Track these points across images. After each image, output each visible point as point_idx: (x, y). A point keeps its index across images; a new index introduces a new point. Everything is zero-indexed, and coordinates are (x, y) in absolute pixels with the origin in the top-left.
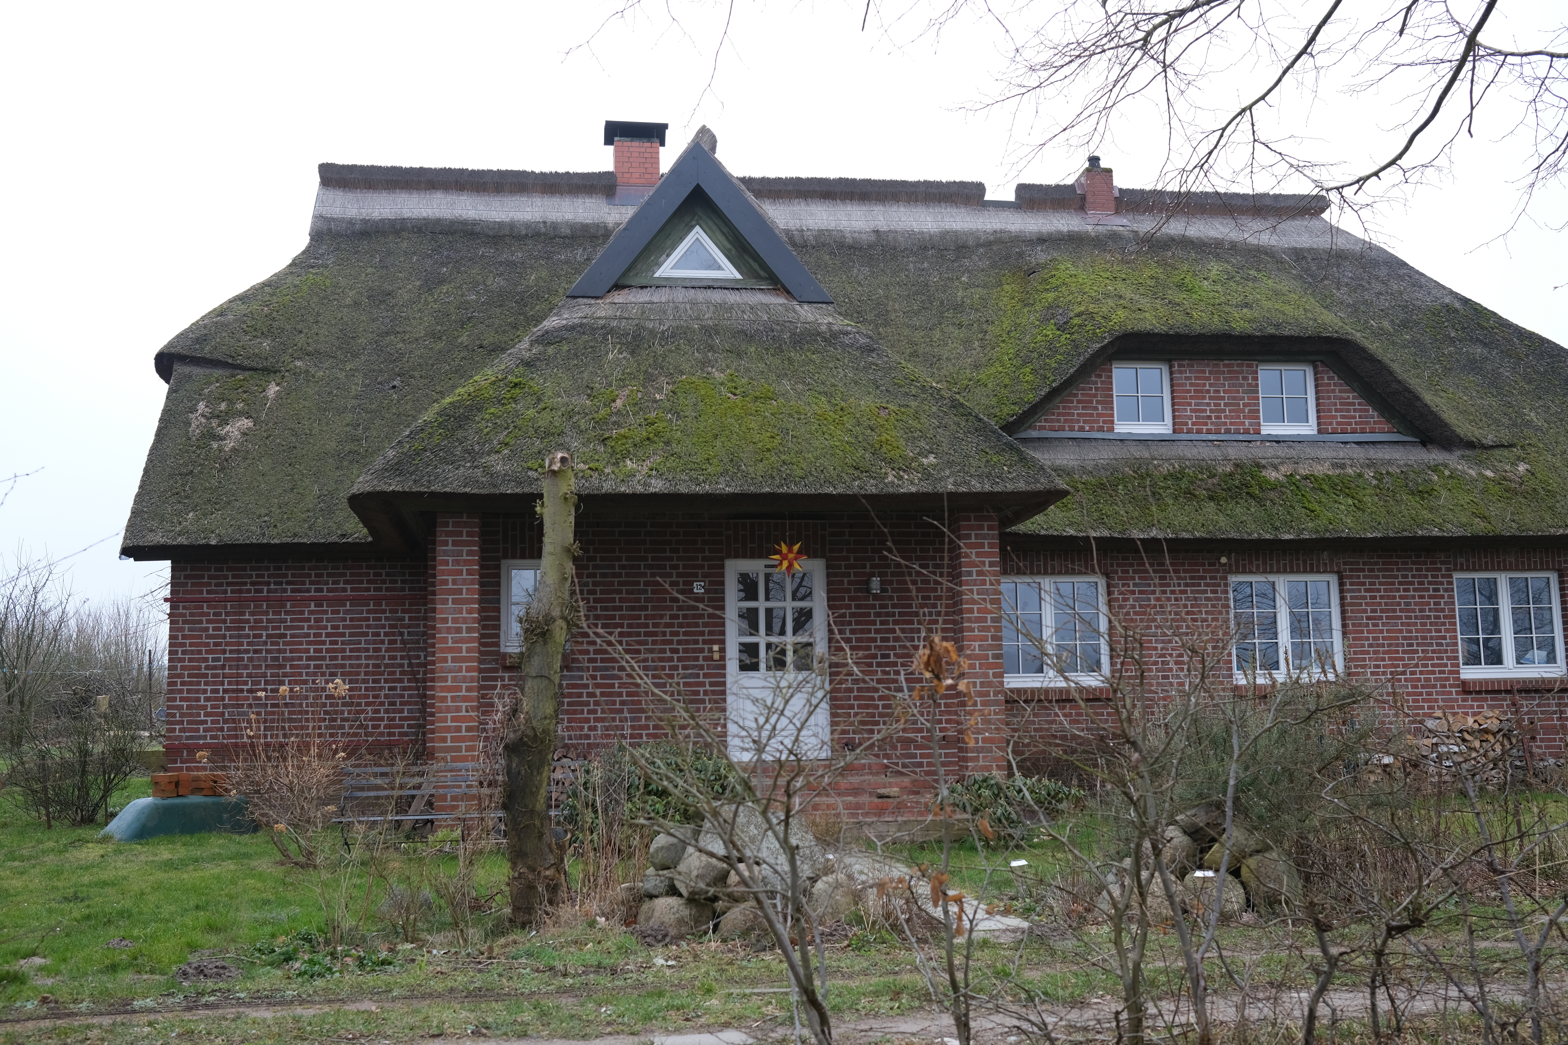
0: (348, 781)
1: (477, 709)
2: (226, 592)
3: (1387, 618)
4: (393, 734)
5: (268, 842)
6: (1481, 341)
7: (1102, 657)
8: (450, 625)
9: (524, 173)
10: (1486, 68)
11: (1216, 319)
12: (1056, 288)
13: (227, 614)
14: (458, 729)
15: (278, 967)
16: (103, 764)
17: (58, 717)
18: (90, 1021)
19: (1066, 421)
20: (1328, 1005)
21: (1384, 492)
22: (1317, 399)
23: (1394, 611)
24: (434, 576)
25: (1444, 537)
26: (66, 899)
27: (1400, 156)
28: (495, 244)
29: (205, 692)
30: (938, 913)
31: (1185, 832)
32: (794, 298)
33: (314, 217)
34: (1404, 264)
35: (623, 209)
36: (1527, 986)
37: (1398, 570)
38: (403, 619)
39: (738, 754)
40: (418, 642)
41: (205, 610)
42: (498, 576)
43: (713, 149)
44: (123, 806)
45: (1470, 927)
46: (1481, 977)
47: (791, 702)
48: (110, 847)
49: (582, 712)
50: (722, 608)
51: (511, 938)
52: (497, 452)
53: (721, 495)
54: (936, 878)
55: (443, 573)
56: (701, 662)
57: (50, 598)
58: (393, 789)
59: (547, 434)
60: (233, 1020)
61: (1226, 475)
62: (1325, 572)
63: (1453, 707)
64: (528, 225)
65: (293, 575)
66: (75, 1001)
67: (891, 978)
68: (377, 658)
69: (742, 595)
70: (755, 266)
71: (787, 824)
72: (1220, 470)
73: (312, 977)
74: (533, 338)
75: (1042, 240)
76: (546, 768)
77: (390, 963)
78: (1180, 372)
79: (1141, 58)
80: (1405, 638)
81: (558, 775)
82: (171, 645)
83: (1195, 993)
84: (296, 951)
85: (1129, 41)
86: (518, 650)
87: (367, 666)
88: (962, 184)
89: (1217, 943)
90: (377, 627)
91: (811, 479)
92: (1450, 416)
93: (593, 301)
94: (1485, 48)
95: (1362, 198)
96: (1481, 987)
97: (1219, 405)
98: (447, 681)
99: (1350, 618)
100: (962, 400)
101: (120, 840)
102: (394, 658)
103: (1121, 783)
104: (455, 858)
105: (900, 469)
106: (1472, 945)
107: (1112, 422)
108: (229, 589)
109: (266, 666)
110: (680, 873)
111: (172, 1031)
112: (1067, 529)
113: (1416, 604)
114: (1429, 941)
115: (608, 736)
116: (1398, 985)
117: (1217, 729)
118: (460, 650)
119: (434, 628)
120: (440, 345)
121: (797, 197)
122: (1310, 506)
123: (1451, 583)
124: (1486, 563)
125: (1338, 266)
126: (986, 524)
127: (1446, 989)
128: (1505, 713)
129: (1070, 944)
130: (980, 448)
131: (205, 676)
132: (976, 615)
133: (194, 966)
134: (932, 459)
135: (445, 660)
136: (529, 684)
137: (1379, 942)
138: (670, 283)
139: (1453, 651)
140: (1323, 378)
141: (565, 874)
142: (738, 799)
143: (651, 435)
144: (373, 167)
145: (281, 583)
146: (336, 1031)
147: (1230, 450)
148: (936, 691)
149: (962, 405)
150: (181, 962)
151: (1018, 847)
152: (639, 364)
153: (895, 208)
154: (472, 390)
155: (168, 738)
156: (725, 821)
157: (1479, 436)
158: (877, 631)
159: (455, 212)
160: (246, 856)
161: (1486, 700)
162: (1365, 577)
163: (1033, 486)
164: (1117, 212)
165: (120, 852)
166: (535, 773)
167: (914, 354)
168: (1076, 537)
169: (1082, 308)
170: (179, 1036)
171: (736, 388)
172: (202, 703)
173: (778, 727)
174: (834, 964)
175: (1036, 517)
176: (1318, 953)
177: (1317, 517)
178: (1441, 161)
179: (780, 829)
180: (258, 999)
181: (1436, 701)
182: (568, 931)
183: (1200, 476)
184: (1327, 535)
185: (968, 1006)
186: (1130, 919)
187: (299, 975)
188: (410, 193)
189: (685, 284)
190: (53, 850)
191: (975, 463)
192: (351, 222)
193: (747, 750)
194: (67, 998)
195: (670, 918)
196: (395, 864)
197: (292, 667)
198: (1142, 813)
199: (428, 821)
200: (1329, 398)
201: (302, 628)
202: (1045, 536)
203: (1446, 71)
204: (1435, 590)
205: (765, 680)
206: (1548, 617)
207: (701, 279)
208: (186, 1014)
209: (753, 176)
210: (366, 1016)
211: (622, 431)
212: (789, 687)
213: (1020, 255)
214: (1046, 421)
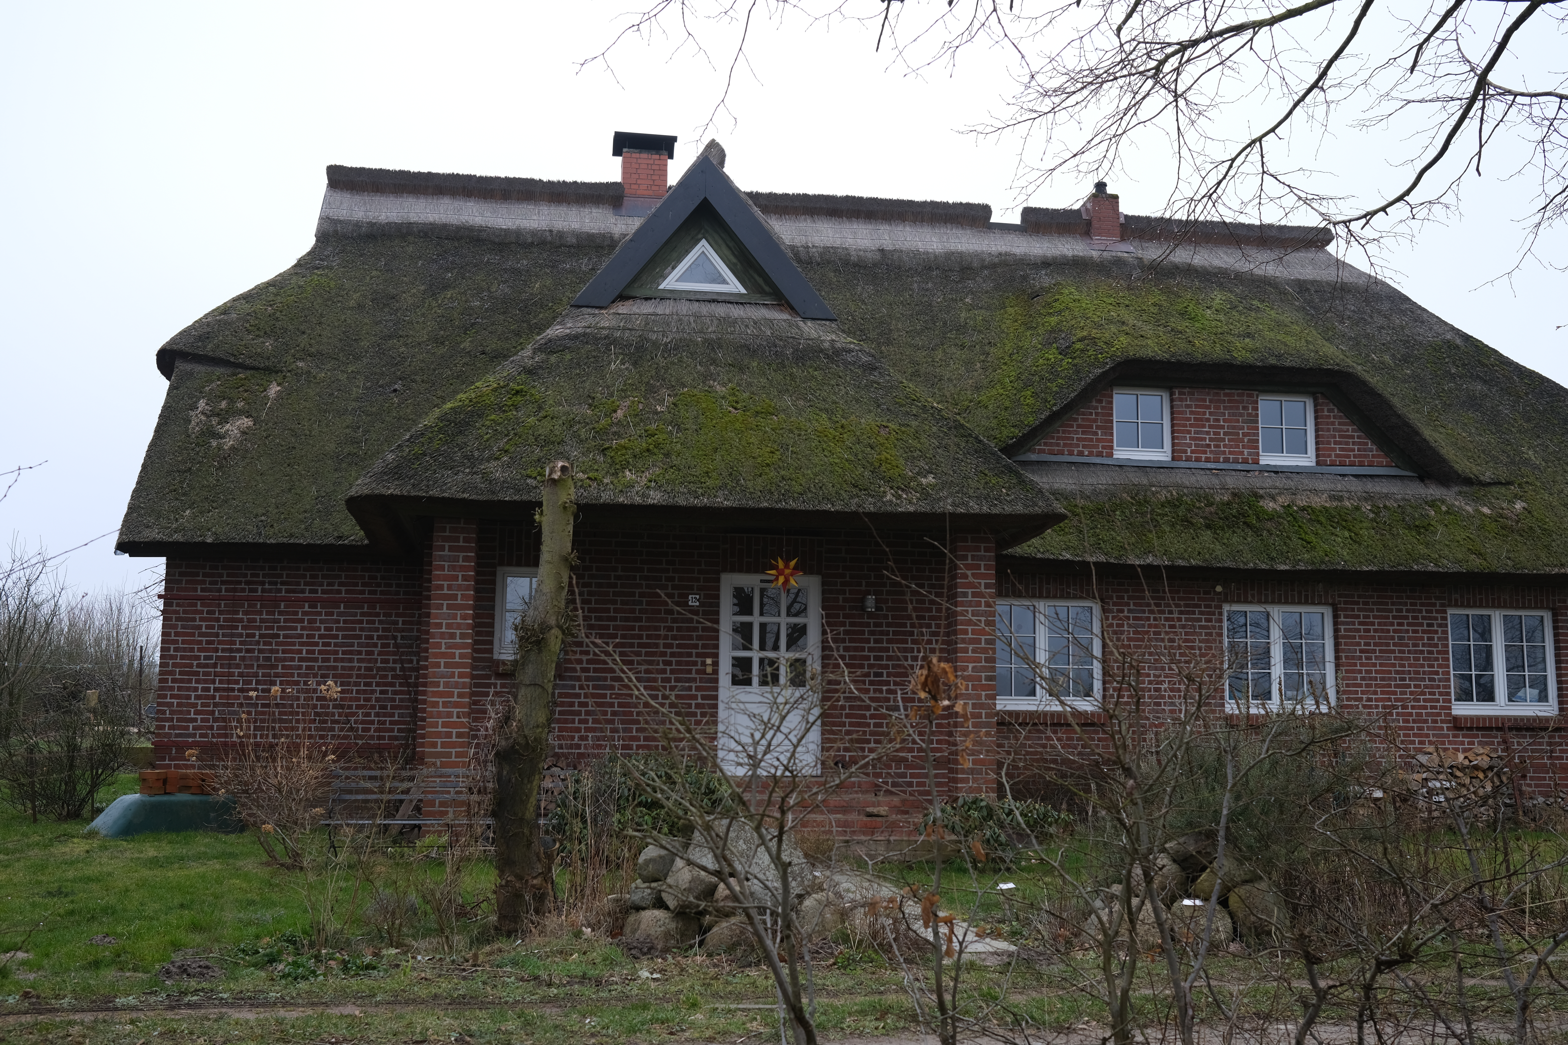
0: (337, 784)
1: (468, 715)
2: (220, 590)
3: (1381, 651)
4: (383, 738)
5: (254, 843)
6: (1481, 378)
7: (1095, 681)
8: (444, 630)
9: (532, 181)
10: (1495, 108)
11: (1218, 348)
12: (1060, 312)
13: (220, 612)
14: (449, 735)
15: (262, 968)
16: (91, 759)
17: (47, 711)
18: (71, 1017)
19: (1065, 445)
20: (1315, 1038)
21: (1381, 526)
22: (1317, 431)
23: (1388, 645)
24: (430, 581)
25: (1439, 572)
26: (50, 894)
27: (1408, 192)
28: (501, 251)
29: (196, 689)
30: (929, 935)
31: (1174, 861)
32: (798, 314)
33: (321, 218)
34: (1407, 299)
35: (630, 221)
36: (1514, 1025)
37: (1393, 604)
38: (397, 623)
39: (732, 768)
40: (411, 646)
41: (199, 608)
42: (494, 582)
43: (722, 163)
44: (109, 802)
45: (1459, 964)
46: (1468, 1015)
47: (788, 718)
48: (96, 843)
49: (573, 722)
50: (717, 622)
51: (496, 946)
52: (497, 459)
53: (719, 509)
54: (927, 899)
55: (439, 578)
56: (694, 675)
57: (43, 590)
58: (382, 793)
59: (547, 442)
60: (216, 1020)
61: (1223, 504)
62: (1320, 604)
63: (1443, 743)
64: (534, 233)
65: (288, 576)
66: (57, 997)
67: (877, 998)
68: (369, 661)
69: (737, 609)
70: (760, 281)
71: (780, 841)
72: (1218, 499)
73: (295, 979)
74: (536, 346)
75: (1047, 264)
76: (537, 777)
77: (374, 968)
78: (1181, 400)
79: (1153, 88)
80: (1397, 672)
81: (548, 784)
82: (163, 642)
83: (1183, 1021)
84: (280, 952)
85: (1141, 69)
86: (512, 658)
87: (359, 668)
88: (969, 206)
89: (1205, 971)
90: (370, 630)
91: (810, 495)
92: (1448, 452)
93: (597, 311)
94: (1495, 87)
95: (1368, 233)
96: (1469, 1025)
97: (1219, 434)
98: (439, 686)
99: (1343, 651)
100: (962, 421)
101: (106, 836)
102: (386, 661)
103: (1113, 809)
104: (442, 864)
105: (898, 488)
106: (1460, 982)
107: (1112, 448)
108: (223, 587)
109: (258, 666)
110: (670, 886)
111: (154, 1030)
112: (1064, 553)
113: (1409, 638)
114: (1418, 977)
115: (599, 747)
116: (1385, 1020)
117: (1210, 759)
118: (453, 656)
119: (427, 632)
120: (442, 350)
121: (803, 214)
122: (1307, 537)
123: (1445, 619)
124: (1481, 600)
125: (1342, 298)
126: (983, 545)
127: (1434, 1026)
128: (1496, 750)
129: (1057, 968)
130: (979, 469)
131: (197, 673)
132: (970, 636)
133: (177, 964)
134: (931, 479)
135: (438, 665)
136: (522, 691)
137: (1368, 976)
138: (674, 296)
139: (1445, 687)
140: (1323, 411)
141: (552, 883)
142: (732, 814)
143: (651, 447)
144: (381, 171)
145: (276, 583)
146: (319, 1035)
147: (1228, 479)
148: (933, 712)
149: (962, 426)
150: (164, 961)
151: (1008, 869)
152: (641, 376)
153: (900, 228)
154: (473, 396)
155: (158, 735)
156: (717, 835)
157: (1477, 473)
158: (871, 650)
159: (461, 218)
160: (232, 855)
161: (1477, 736)
162: (1359, 610)
163: (1030, 509)
164: (1123, 239)
165: (105, 848)
166: (526, 781)
167: (916, 374)
168: (1073, 561)
169: (1085, 333)
170: (161, 1034)
171: (737, 402)
172: (193, 701)
173: (774, 742)
174: (820, 982)
175: (1033, 540)
176: (1306, 985)
177: (1314, 548)
178: (1449, 199)
179: (773, 844)
180: (241, 1000)
181: (1427, 736)
182: (555, 942)
183: (1197, 505)
184: (1323, 567)
185: (955, 1027)
186: (1120, 946)
187: (284, 976)
188: (418, 198)
189: (689, 297)
190: (38, 844)
191: (973, 484)
192: (357, 225)
193: (741, 765)
194: (49, 993)
195: (657, 931)
196: (382, 868)
197: (284, 667)
198: (1134, 839)
199: (415, 826)
200: (1328, 430)
201: (296, 629)
202: (1041, 559)
203: (1455, 109)
204: (1429, 625)
205: (762, 695)
206: (1540, 655)
207: (706, 293)
208: (169, 1013)
209: (760, 191)
210: (349, 1020)
211: (622, 442)
212: (786, 703)
213: (1025, 278)
214: (1045, 444)
